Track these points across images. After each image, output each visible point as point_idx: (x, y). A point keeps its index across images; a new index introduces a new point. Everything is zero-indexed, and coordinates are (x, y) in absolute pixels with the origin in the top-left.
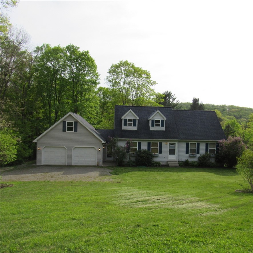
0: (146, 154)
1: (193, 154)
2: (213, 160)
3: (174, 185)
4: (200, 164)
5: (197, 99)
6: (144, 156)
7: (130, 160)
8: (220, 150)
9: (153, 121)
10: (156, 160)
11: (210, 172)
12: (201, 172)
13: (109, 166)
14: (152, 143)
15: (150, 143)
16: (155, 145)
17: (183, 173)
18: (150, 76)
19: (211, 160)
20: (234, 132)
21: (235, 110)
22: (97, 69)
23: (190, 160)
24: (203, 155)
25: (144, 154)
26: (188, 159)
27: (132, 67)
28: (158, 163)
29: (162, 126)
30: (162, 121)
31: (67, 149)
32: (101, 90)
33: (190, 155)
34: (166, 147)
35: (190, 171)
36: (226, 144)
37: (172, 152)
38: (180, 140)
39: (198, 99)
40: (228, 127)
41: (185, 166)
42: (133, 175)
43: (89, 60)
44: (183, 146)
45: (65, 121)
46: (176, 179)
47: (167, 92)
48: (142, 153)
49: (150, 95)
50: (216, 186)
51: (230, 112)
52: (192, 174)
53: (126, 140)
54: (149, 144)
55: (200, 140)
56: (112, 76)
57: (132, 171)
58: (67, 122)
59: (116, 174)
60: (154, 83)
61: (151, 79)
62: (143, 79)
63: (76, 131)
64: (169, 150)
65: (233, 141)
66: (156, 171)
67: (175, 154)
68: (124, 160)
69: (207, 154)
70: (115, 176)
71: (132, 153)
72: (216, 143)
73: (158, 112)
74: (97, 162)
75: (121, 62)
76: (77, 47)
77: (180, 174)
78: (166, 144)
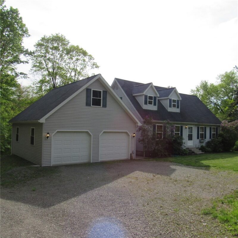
1: (202, 139)
9: (170, 100)
29: (178, 107)
30: (178, 101)
31: (92, 135)
34: (186, 131)
58: (93, 91)
63: (105, 105)
64: (188, 135)
67: (192, 139)
71: (158, 140)
72: (216, 127)
73: (175, 90)
78: (186, 128)
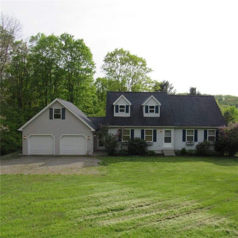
0: (140, 143)
1: (190, 142)
2: (212, 148)
3: (167, 179)
4: (199, 153)
5: (194, 88)
6: (137, 145)
7: (122, 149)
8: (220, 138)
9: (147, 107)
10: (150, 149)
11: (209, 162)
12: (199, 161)
13: (99, 156)
14: (146, 130)
15: (144, 130)
16: (149, 132)
17: (180, 163)
18: (146, 63)
19: (210, 148)
20: (234, 119)
21: (231, 99)
22: (93, 58)
23: (188, 148)
24: (202, 142)
25: (137, 142)
26: (185, 147)
27: (127, 55)
28: (152, 151)
29: (157, 112)
30: (157, 107)
31: (54, 138)
32: (99, 81)
33: (187, 142)
34: (161, 135)
35: (187, 161)
36: (227, 131)
37: (168, 140)
38: (177, 127)
39: (196, 88)
40: (227, 113)
41: (182, 154)
42: (123, 166)
43: (84, 48)
44: (180, 133)
45: (52, 108)
46: (170, 170)
47: (165, 81)
48: (135, 141)
49: (146, 83)
50: (218, 180)
51: (227, 102)
52: (189, 164)
53: (118, 128)
54: (142, 132)
55: (198, 126)
56: (108, 64)
57: (123, 161)
58: (54, 109)
59: (104, 164)
60: (150, 70)
61: (147, 66)
62: (139, 67)
63: (64, 118)
64: (164, 138)
65: (235, 128)
66: (150, 161)
67: (170, 142)
68: (116, 149)
69: (205, 142)
70: (103, 166)
71: (124, 141)
72: (215, 130)
73: (152, 97)
74: (86, 151)
75: (117, 49)
76: (71, 36)
77: (176, 164)
78: (161, 131)
